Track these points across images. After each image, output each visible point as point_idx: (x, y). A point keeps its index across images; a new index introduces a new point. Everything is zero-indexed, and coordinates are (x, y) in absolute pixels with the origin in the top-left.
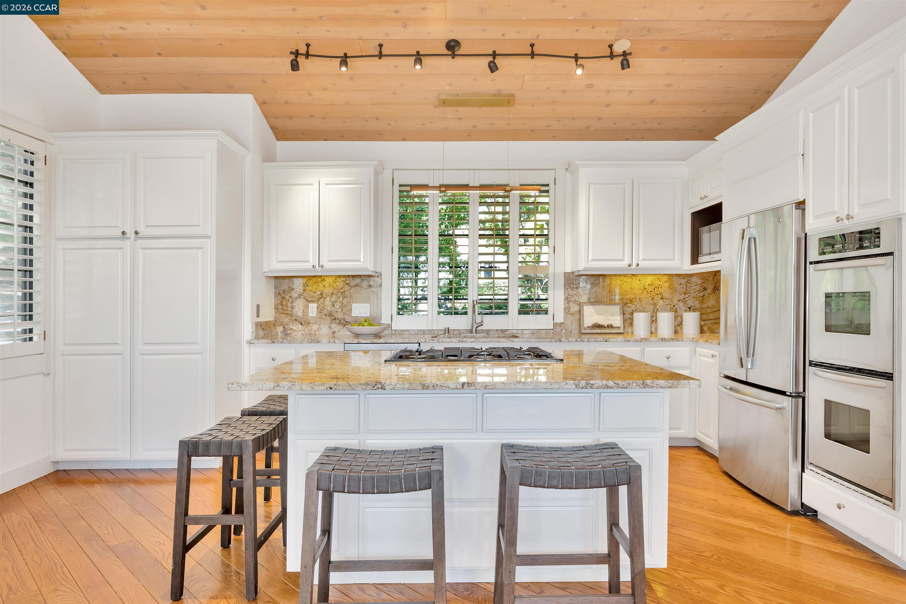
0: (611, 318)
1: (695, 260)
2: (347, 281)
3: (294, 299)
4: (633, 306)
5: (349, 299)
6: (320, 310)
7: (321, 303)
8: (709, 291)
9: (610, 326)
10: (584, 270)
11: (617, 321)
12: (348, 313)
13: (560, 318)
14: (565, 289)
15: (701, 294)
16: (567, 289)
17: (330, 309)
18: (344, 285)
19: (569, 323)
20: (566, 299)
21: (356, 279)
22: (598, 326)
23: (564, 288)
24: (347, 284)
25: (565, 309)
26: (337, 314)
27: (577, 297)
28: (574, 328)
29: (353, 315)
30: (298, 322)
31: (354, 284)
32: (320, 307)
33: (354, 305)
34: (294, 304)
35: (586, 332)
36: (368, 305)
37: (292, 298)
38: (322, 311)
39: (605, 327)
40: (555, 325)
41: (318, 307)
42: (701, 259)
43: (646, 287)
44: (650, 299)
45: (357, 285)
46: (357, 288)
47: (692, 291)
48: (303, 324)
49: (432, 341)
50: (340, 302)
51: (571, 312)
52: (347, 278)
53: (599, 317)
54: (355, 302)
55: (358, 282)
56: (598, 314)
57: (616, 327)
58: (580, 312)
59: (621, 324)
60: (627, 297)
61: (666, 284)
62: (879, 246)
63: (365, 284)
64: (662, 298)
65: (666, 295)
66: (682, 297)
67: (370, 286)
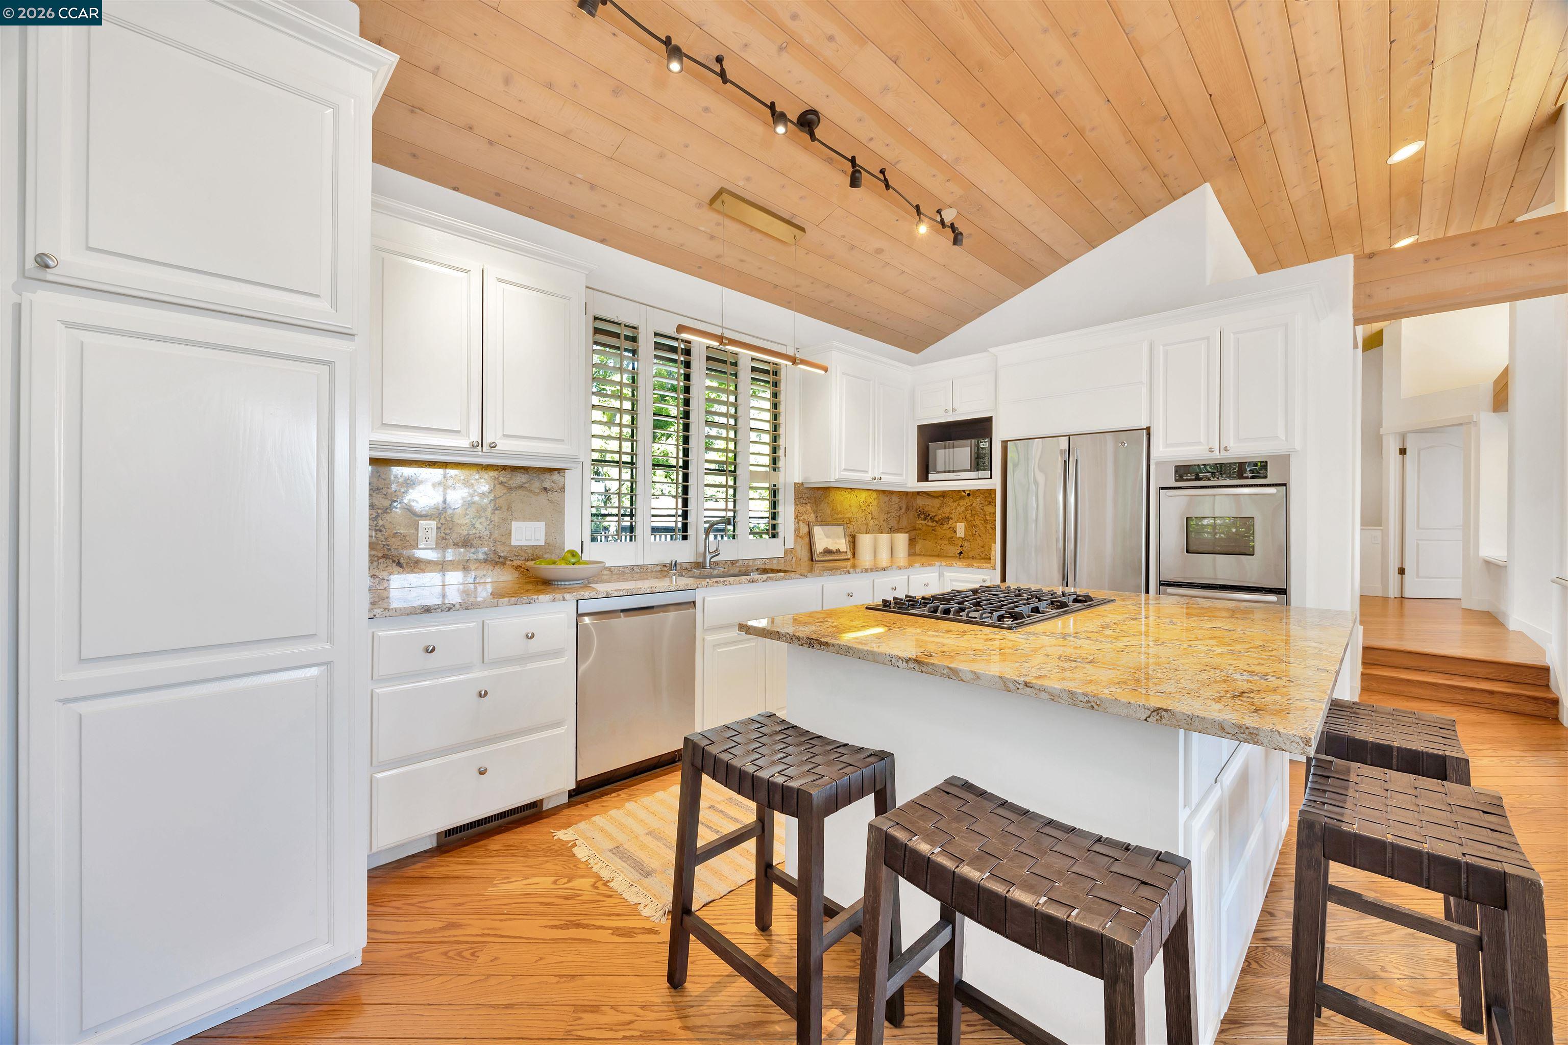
0: (838, 541)
2: (501, 479)
3: (380, 511)
4: (851, 526)
5: (505, 513)
6: (444, 535)
7: (446, 520)
8: (903, 510)
9: (838, 551)
10: (837, 481)
11: (842, 544)
12: (503, 539)
13: (790, 544)
14: (796, 504)
15: (898, 514)
16: (797, 505)
17: (465, 533)
18: (494, 484)
19: (798, 548)
20: (796, 517)
21: (519, 475)
22: (827, 552)
23: (794, 504)
24: (501, 483)
25: (795, 531)
26: (481, 542)
27: (806, 516)
28: (804, 554)
29: (514, 543)
30: (391, 561)
31: (514, 485)
32: (442, 529)
33: (515, 525)
34: (381, 523)
35: (819, 559)
36: (542, 525)
37: (375, 507)
38: (448, 537)
39: (834, 553)
40: (786, 551)
41: (438, 528)
43: (861, 504)
44: (864, 519)
45: (521, 487)
46: (520, 492)
47: (893, 511)
48: (404, 565)
50: (487, 518)
51: (801, 534)
52: (502, 472)
53: (829, 539)
54: (516, 520)
55: (524, 481)
56: (827, 536)
57: (843, 552)
58: (810, 534)
59: (847, 548)
60: (847, 516)
61: (875, 503)
62: (1266, 477)
63: (536, 485)
64: (872, 518)
65: (875, 514)
66: (886, 516)
67: (545, 489)
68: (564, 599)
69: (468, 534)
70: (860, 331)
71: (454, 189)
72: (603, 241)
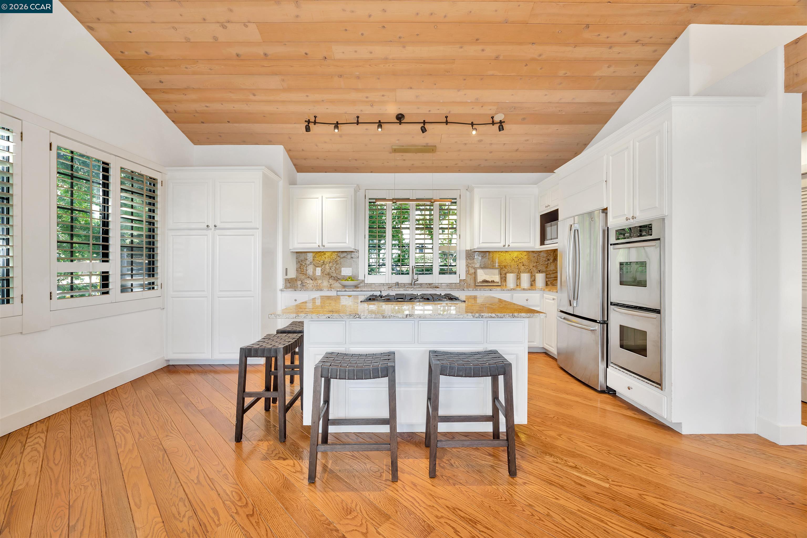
0: (493, 277)
1: (542, 243)
4: (506, 270)
5: (340, 265)
6: (323, 272)
7: (323, 267)
8: (551, 261)
9: (493, 282)
10: (477, 249)
11: (497, 278)
12: (339, 273)
13: (463, 277)
14: (467, 259)
15: (546, 263)
16: (467, 260)
18: (336, 257)
19: (468, 279)
20: (467, 265)
21: (344, 253)
22: (485, 281)
23: (465, 259)
24: (339, 256)
25: (466, 272)
26: (333, 274)
27: (473, 264)
28: (472, 282)
29: (342, 274)
30: (310, 278)
31: (342, 257)
33: (342, 269)
34: (308, 268)
35: (479, 285)
36: (351, 269)
37: (306, 264)
39: (490, 282)
40: (460, 280)
41: (321, 270)
42: (546, 242)
43: (514, 258)
44: (516, 266)
45: (344, 257)
46: (344, 259)
47: (541, 261)
48: (313, 280)
49: (388, 290)
50: (334, 267)
51: (470, 273)
52: (339, 253)
53: (486, 276)
54: (343, 267)
55: (345, 255)
56: (486, 274)
57: (496, 282)
58: (475, 273)
59: (499, 280)
60: (503, 264)
61: (526, 257)
62: (651, 235)
63: (349, 256)
64: (523, 265)
65: (526, 263)
66: (535, 264)
67: (352, 257)
68: (331, 291)
69: (329, 272)
70: (511, 172)
71: (326, 172)
72: (372, 172)
